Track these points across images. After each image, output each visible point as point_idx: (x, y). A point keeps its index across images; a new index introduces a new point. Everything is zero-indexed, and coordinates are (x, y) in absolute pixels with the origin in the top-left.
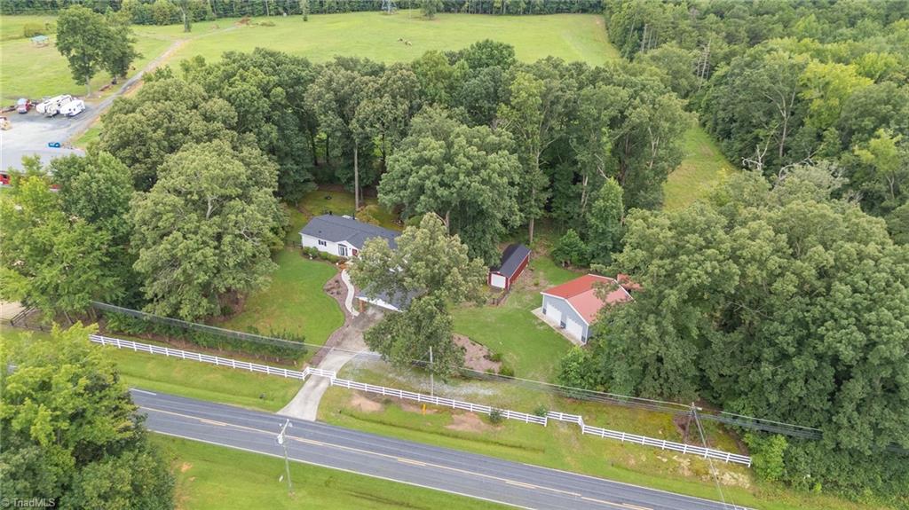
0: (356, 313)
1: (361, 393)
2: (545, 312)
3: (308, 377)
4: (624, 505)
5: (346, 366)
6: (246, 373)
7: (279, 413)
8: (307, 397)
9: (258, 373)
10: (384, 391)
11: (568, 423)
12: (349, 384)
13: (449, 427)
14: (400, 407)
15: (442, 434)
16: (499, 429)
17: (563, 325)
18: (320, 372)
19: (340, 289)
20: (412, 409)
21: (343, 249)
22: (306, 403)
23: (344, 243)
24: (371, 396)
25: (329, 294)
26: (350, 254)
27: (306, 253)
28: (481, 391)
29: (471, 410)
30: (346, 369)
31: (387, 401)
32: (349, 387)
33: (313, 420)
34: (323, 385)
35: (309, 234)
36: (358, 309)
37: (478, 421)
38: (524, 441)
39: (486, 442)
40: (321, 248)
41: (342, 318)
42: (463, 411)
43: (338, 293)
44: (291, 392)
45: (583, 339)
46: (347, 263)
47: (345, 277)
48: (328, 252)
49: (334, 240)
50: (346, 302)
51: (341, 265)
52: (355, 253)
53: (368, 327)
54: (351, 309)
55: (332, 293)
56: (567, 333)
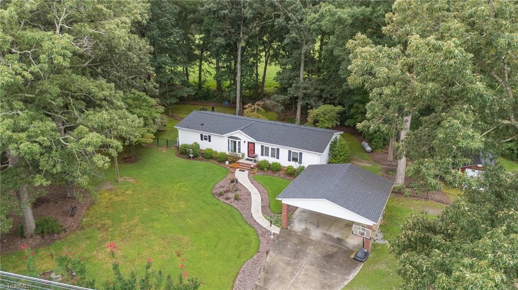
0: (276, 230)
19: (238, 193)
21: (234, 143)
23: (238, 134)
25: (221, 199)
26: (244, 149)
27: (184, 152)
35: (188, 127)
36: (276, 223)
40: (204, 145)
41: (253, 238)
43: (236, 199)
46: (240, 161)
47: (242, 177)
48: (214, 149)
49: (222, 132)
50: (253, 211)
51: (233, 165)
52: (251, 147)
53: (306, 254)
54: (264, 222)
55: (228, 199)
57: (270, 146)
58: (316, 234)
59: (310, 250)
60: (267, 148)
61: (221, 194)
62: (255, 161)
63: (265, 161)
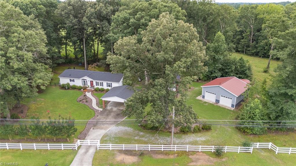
0: (101, 110)
1: (121, 151)
2: (203, 97)
3: (79, 147)
5: (104, 136)
6: (31, 152)
8: (81, 161)
9: (41, 150)
10: (137, 147)
11: (262, 149)
12: (111, 146)
13: (192, 164)
14: (151, 157)
16: (224, 160)
17: (218, 101)
18: (88, 142)
19: (87, 100)
20: (160, 157)
21: (85, 82)
23: (86, 78)
24: (128, 152)
26: (89, 84)
27: (63, 87)
28: (198, 139)
29: (200, 150)
30: (105, 139)
31: (141, 154)
32: (111, 149)
34: (92, 151)
35: (64, 77)
36: (101, 108)
37: (207, 157)
40: (72, 84)
41: (93, 113)
42: (194, 153)
43: (86, 102)
44: (69, 158)
45: (233, 106)
46: (88, 89)
47: (89, 95)
48: (76, 85)
49: (79, 77)
50: (93, 105)
51: (85, 90)
52: (92, 83)
53: (111, 115)
54: (97, 108)
55: (83, 102)
56: (222, 105)
57: (99, 82)
58: (115, 109)
59: (112, 114)
60: (98, 83)
61: (80, 101)
62: (94, 88)
63: (98, 88)
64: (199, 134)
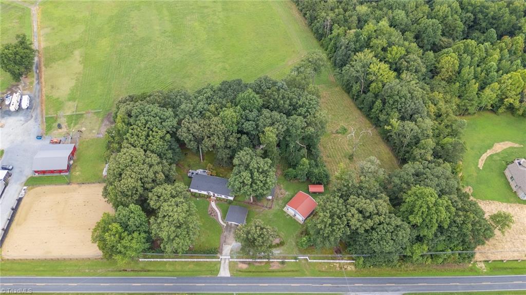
0: (225, 225)
1: (240, 262)
2: (287, 209)
3: (221, 260)
4: (324, 285)
5: (231, 251)
7: (219, 276)
8: (224, 268)
11: (304, 259)
13: (271, 268)
14: (253, 265)
15: (269, 272)
16: (285, 266)
17: (295, 215)
18: (224, 255)
19: (214, 213)
22: (225, 270)
23: (209, 191)
24: (244, 263)
26: (212, 195)
27: (194, 195)
28: (276, 252)
30: (232, 253)
31: (249, 263)
32: (236, 261)
33: (230, 276)
34: (227, 261)
37: (278, 264)
38: (293, 269)
39: (283, 271)
40: (199, 192)
42: (273, 262)
43: (214, 215)
44: (218, 266)
45: (303, 220)
46: (212, 198)
47: (214, 205)
48: (203, 194)
49: (204, 190)
50: (219, 220)
51: (209, 198)
54: (222, 223)
55: (212, 216)
56: (297, 218)
57: (219, 195)
61: (210, 214)
62: (215, 197)
64: (278, 248)
